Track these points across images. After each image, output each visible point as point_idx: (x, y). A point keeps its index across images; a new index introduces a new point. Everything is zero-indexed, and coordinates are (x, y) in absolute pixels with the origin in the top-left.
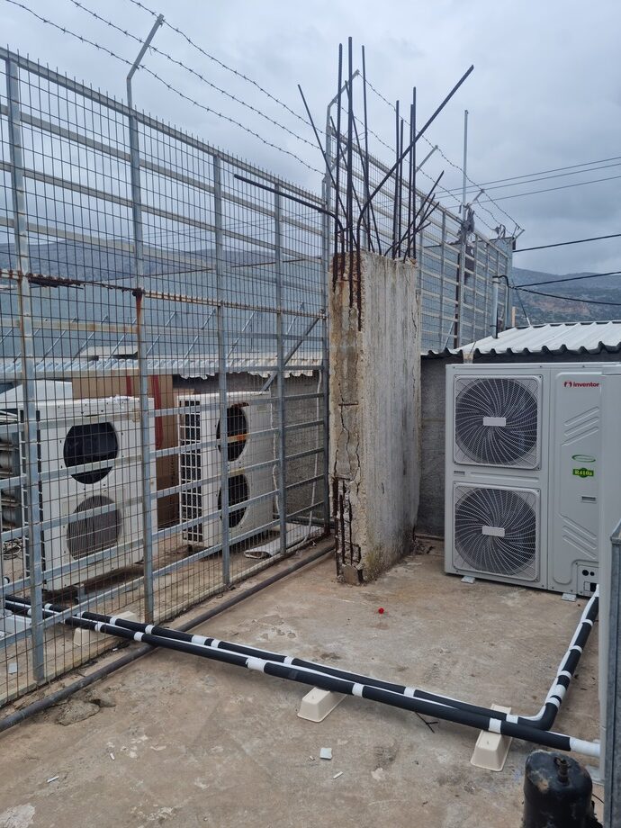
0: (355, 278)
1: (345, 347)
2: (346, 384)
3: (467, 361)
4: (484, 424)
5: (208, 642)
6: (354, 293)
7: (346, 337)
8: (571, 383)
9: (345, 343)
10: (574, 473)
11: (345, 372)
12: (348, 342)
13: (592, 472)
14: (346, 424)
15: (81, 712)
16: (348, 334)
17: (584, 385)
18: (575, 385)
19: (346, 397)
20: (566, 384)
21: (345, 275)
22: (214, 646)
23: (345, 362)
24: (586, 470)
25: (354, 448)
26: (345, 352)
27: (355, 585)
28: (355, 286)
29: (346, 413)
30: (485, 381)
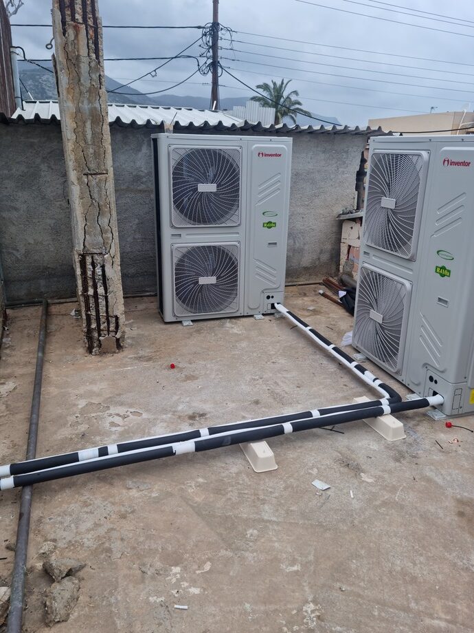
0: (90, 22)
1: (86, 106)
2: (91, 151)
3: (168, 131)
4: (199, 190)
5: (103, 452)
6: (91, 42)
7: (87, 95)
8: (262, 154)
9: (86, 102)
10: (264, 226)
11: (89, 136)
12: (90, 102)
13: (275, 223)
14: (96, 196)
15: (67, 595)
16: (89, 91)
17: (271, 155)
18: (266, 155)
19: (92, 166)
20: (259, 154)
21: (79, 17)
22: (113, 453)
23: (88, 125)
24: (271, 223)
25: (106, 221)
26: (87, 112)
27: (115, 352)
28: (91, 32)
29: (94, 183)
30: (198, 150)
